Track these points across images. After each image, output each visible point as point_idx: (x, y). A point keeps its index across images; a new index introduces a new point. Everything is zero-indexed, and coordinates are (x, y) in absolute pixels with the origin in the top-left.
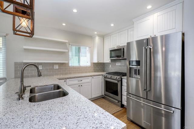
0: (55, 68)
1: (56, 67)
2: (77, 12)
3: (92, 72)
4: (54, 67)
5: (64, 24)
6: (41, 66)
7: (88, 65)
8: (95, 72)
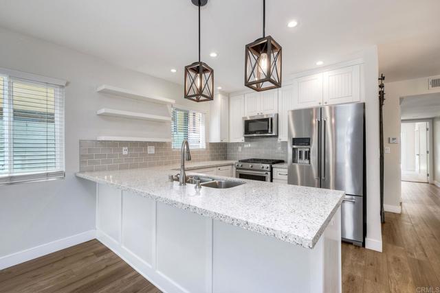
0: (149, 153)
1: (151, 150)
2: (217, 57)
3: (208, 160)
4: (148, 150)
5: (174, 71)
6: (127, 148)
7: (201, 147)
8: (213, 160)
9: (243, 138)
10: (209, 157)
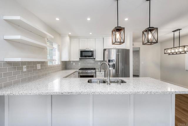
0: (37, 69)
1: (39, 67)
6: (26, 66)
9: (79, 59)
10: (61, 69)
